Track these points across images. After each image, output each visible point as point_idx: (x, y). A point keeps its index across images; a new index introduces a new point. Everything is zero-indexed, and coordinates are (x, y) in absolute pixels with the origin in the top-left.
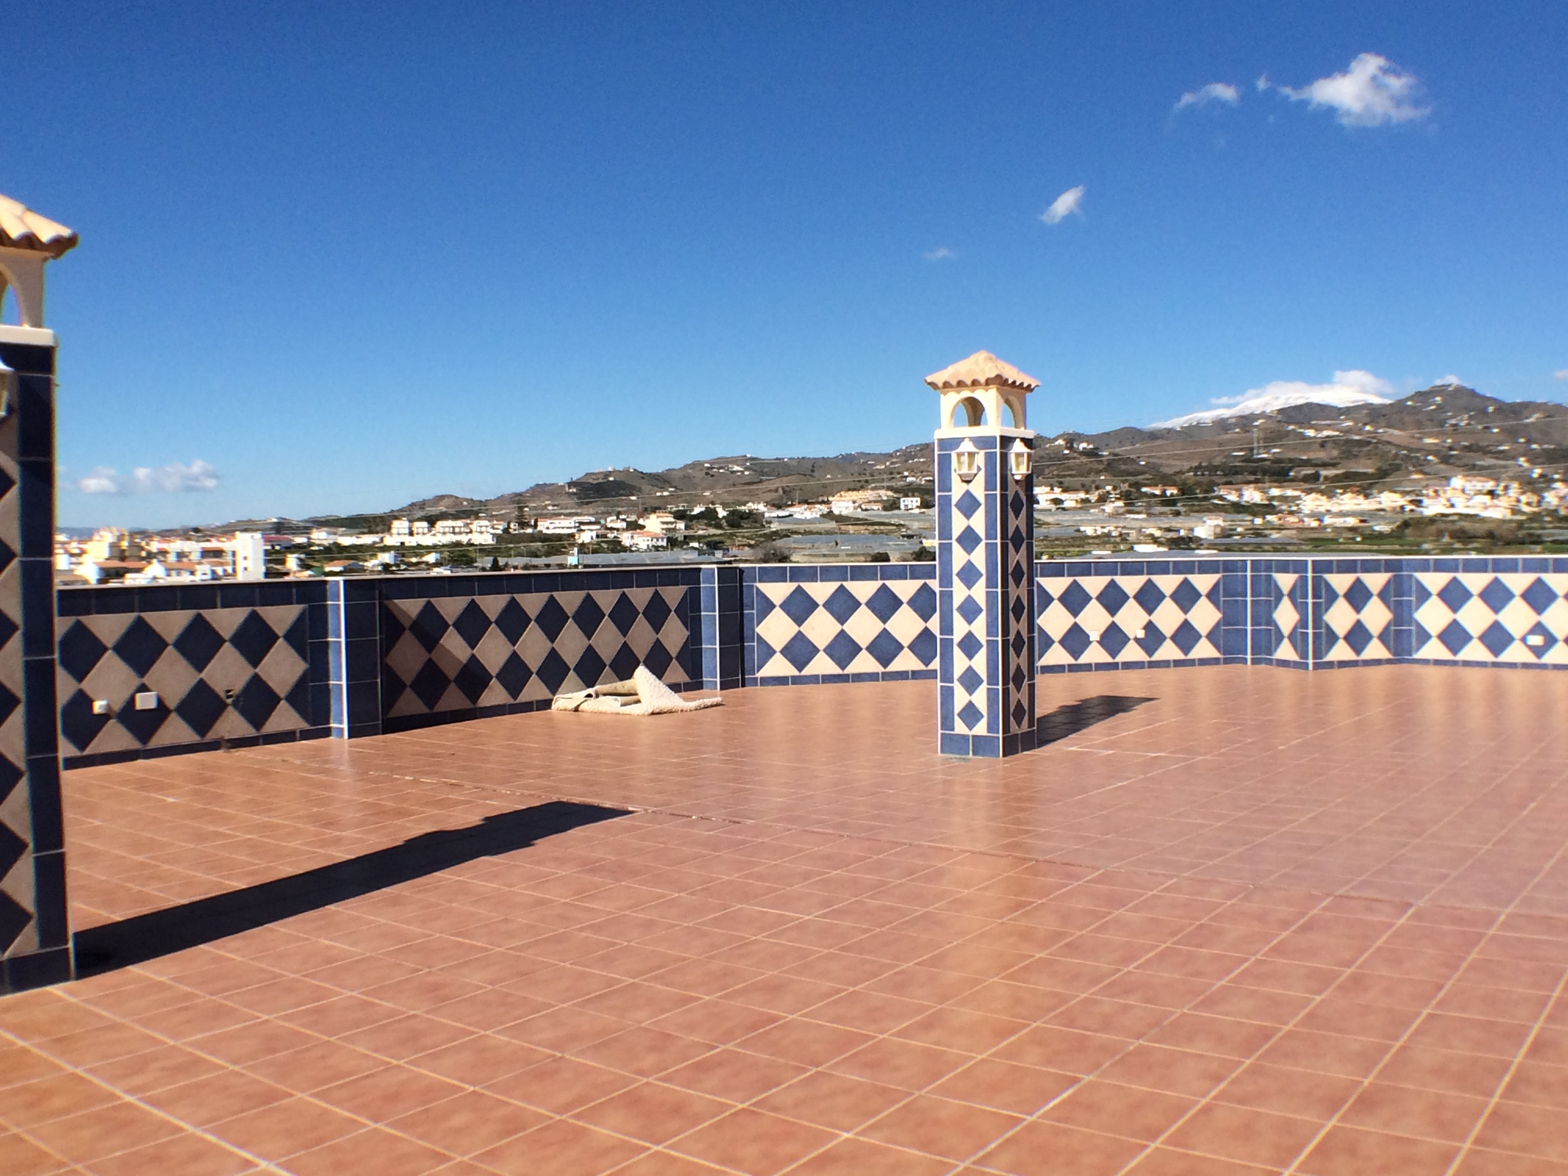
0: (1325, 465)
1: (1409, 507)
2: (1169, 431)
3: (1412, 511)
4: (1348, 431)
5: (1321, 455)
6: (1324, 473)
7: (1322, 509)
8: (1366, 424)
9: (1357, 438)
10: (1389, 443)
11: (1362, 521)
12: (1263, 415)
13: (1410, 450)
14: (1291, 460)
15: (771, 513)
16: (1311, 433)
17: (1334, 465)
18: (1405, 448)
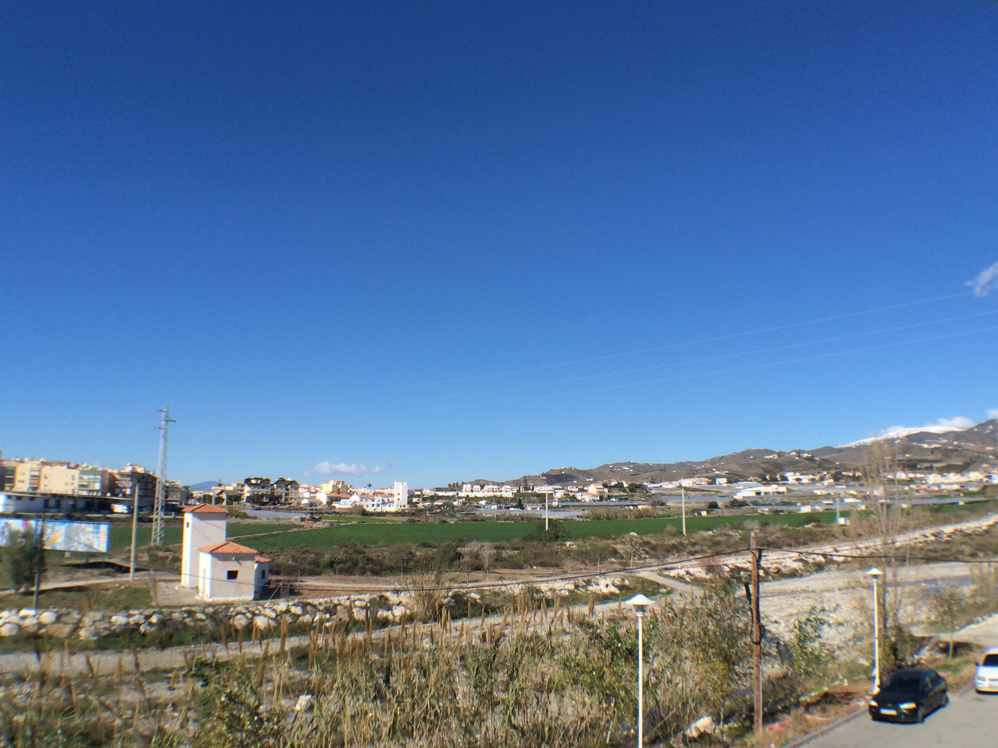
0: (935, 461)
1: (985, 479)
2: (849, 448)
3: (987, 481)
4: (944, 444)
5: (932, 457)
6: (935, 465)
7: (939, 482)
8: (954, 441)
9: (950, 448)
10: (968, 450)
11: (962, 487)
12: (898, 438)
13: (979, 453)
14: (916, 460)
15: (650, 486)
16: (925, 446)
17: (940, 461)
18: (977, 452)
